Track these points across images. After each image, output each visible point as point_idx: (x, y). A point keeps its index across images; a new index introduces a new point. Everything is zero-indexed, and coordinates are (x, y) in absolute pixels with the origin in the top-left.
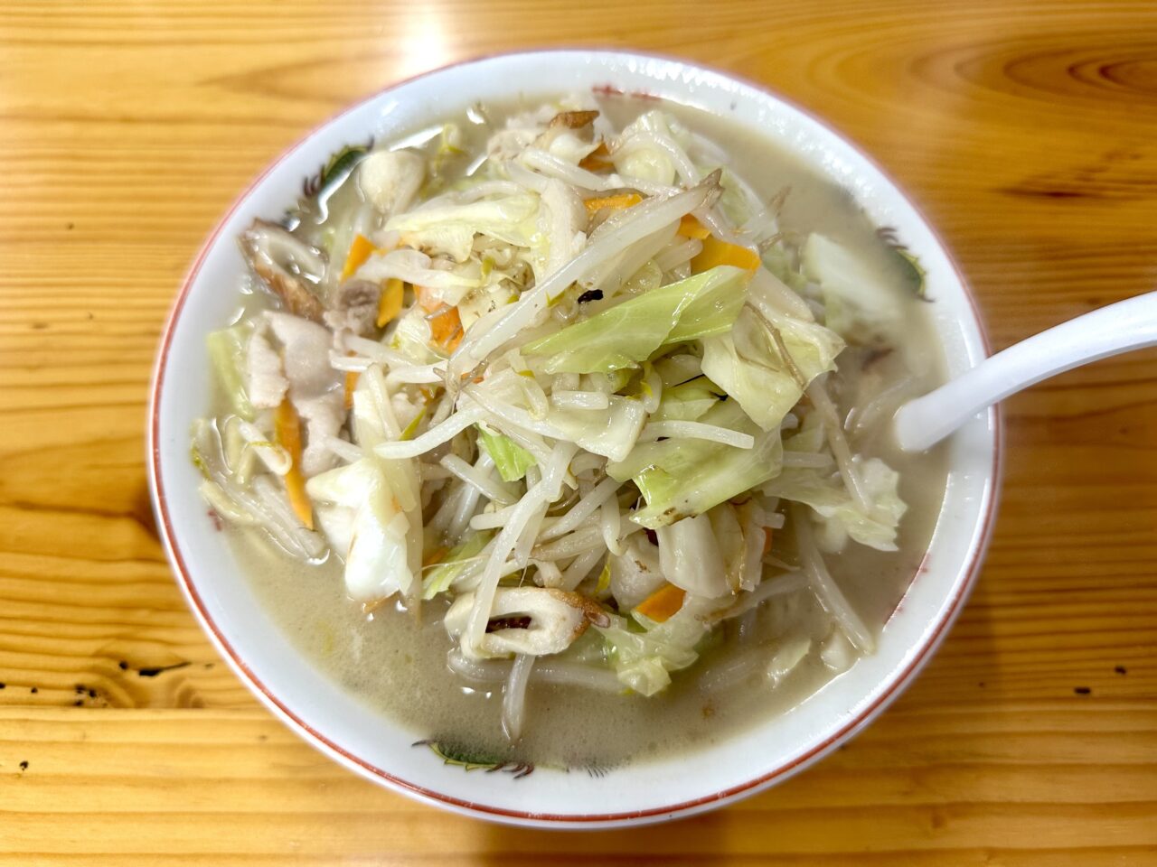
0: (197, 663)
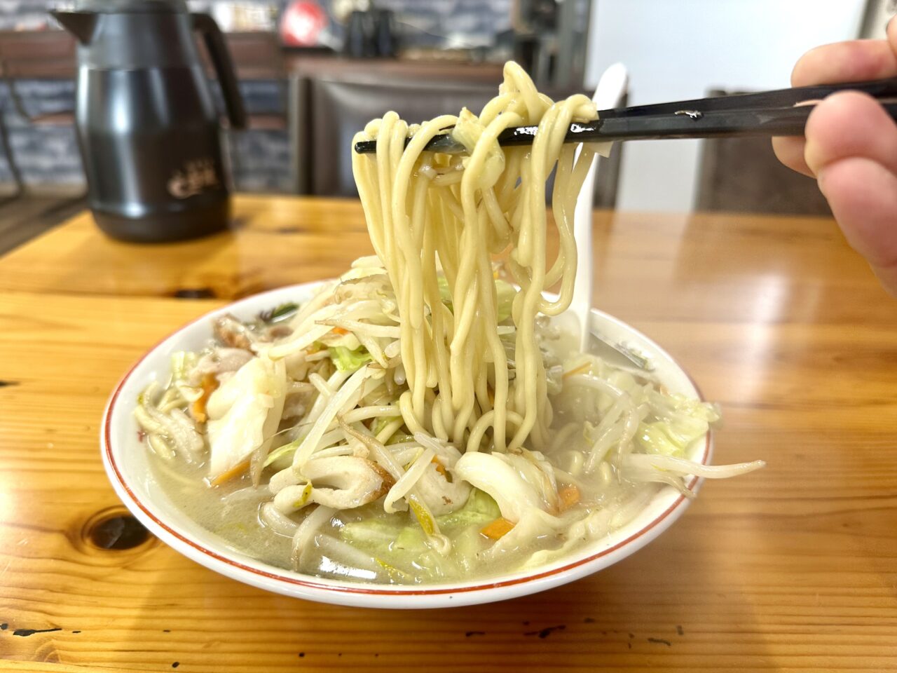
0: (67, 629)
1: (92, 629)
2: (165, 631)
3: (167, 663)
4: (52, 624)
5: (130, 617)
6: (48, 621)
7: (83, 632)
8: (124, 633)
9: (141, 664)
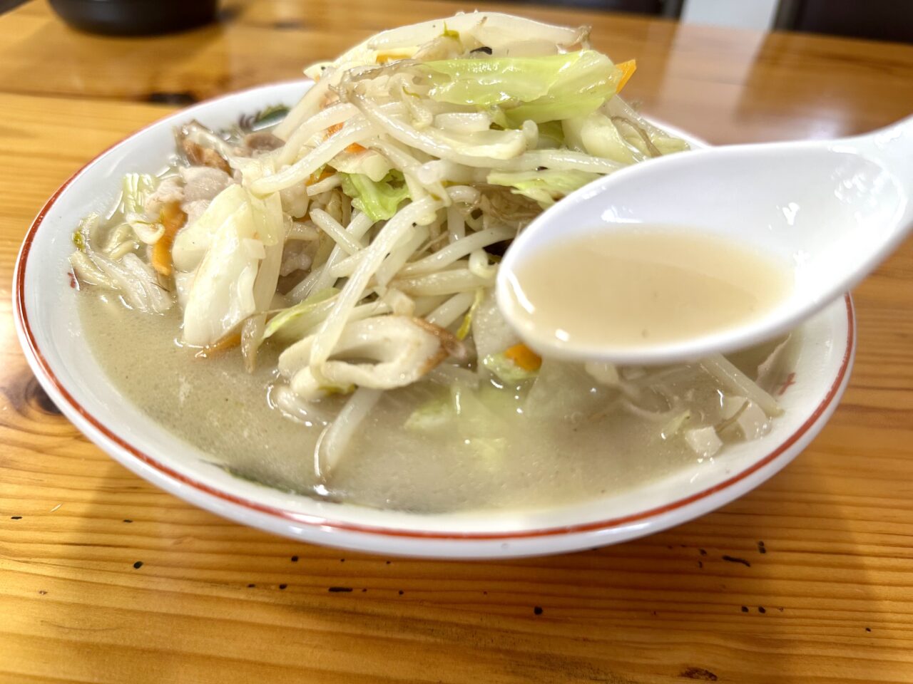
0: (5, 513)
1: (34, 514)
2: (126, 521)
3: (128, 562)
5: (82, 501)
7: (24, 518)
8: (76, 522)
9: (95, 563)
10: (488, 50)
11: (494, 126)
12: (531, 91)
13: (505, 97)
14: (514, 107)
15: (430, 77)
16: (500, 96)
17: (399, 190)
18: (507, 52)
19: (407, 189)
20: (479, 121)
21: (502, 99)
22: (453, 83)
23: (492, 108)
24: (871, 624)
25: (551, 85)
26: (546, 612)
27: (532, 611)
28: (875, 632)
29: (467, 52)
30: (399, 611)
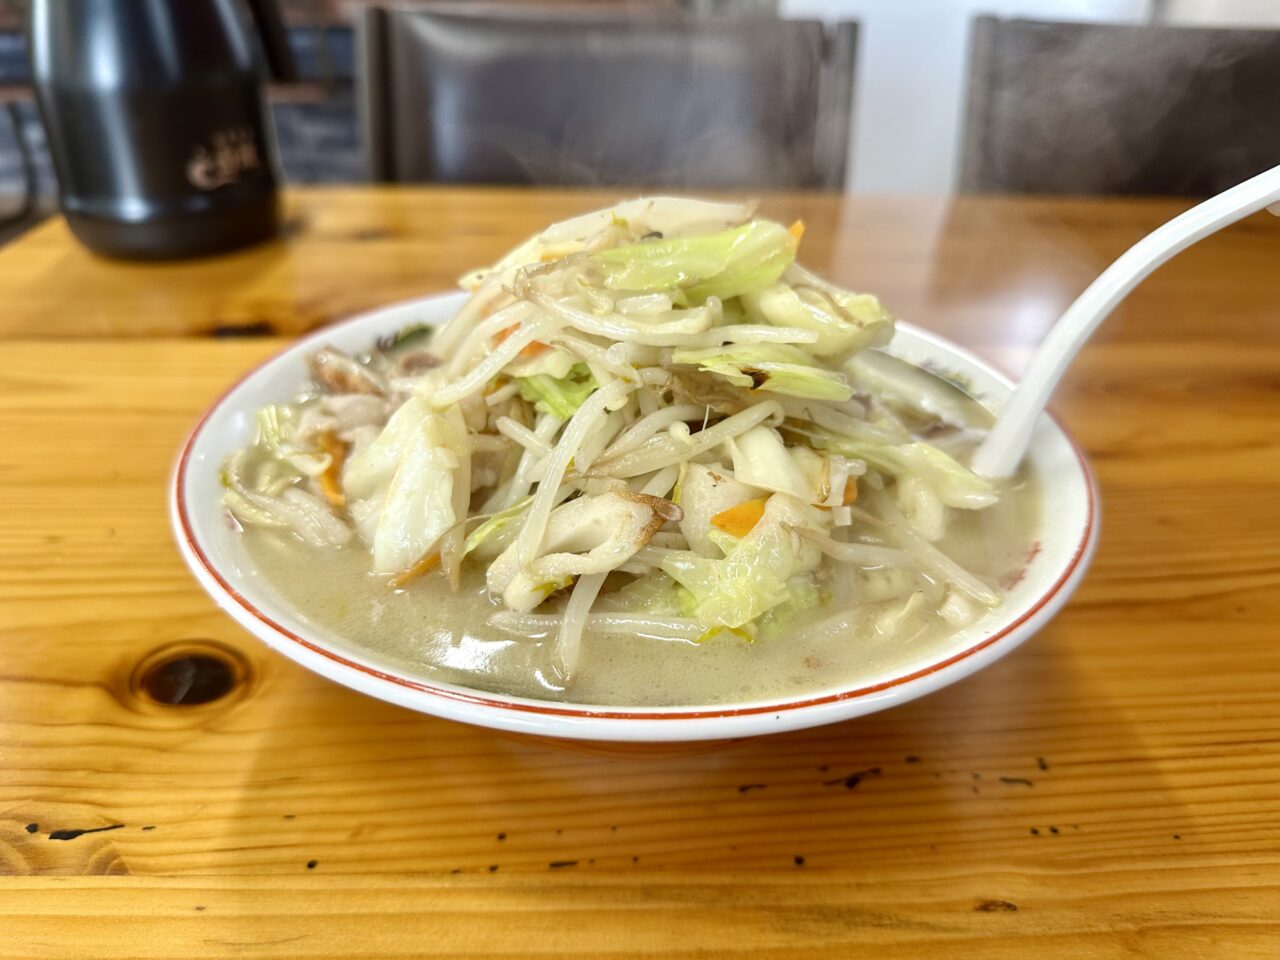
0: (132, 825)
1: (171, 822)
2: (287, 817)
3: (299, 863)
4: (108, 820)
5: (227, 801)
6: (100, 816)
7: (159, 828)
8: (224, 825)
9: (258, 867)
10: (659, 235)
11: (676, 306)
12: (709, 268)
13: (682, 277)
14: (693, 286)
15: (604, 266)
16: (679, 276)
17: (585, 384)
18: (678, 234)
19: (595, 380)
20: (661, 302)
21: (680, 279)
22: (629, 270)
23: (671, 289)
24: (1178, 832)
25: (727, 261)
26: (808, 862)
27: (791, 862)
28: (1186, 839)
29: (638, 238)
30: (636, 880)
